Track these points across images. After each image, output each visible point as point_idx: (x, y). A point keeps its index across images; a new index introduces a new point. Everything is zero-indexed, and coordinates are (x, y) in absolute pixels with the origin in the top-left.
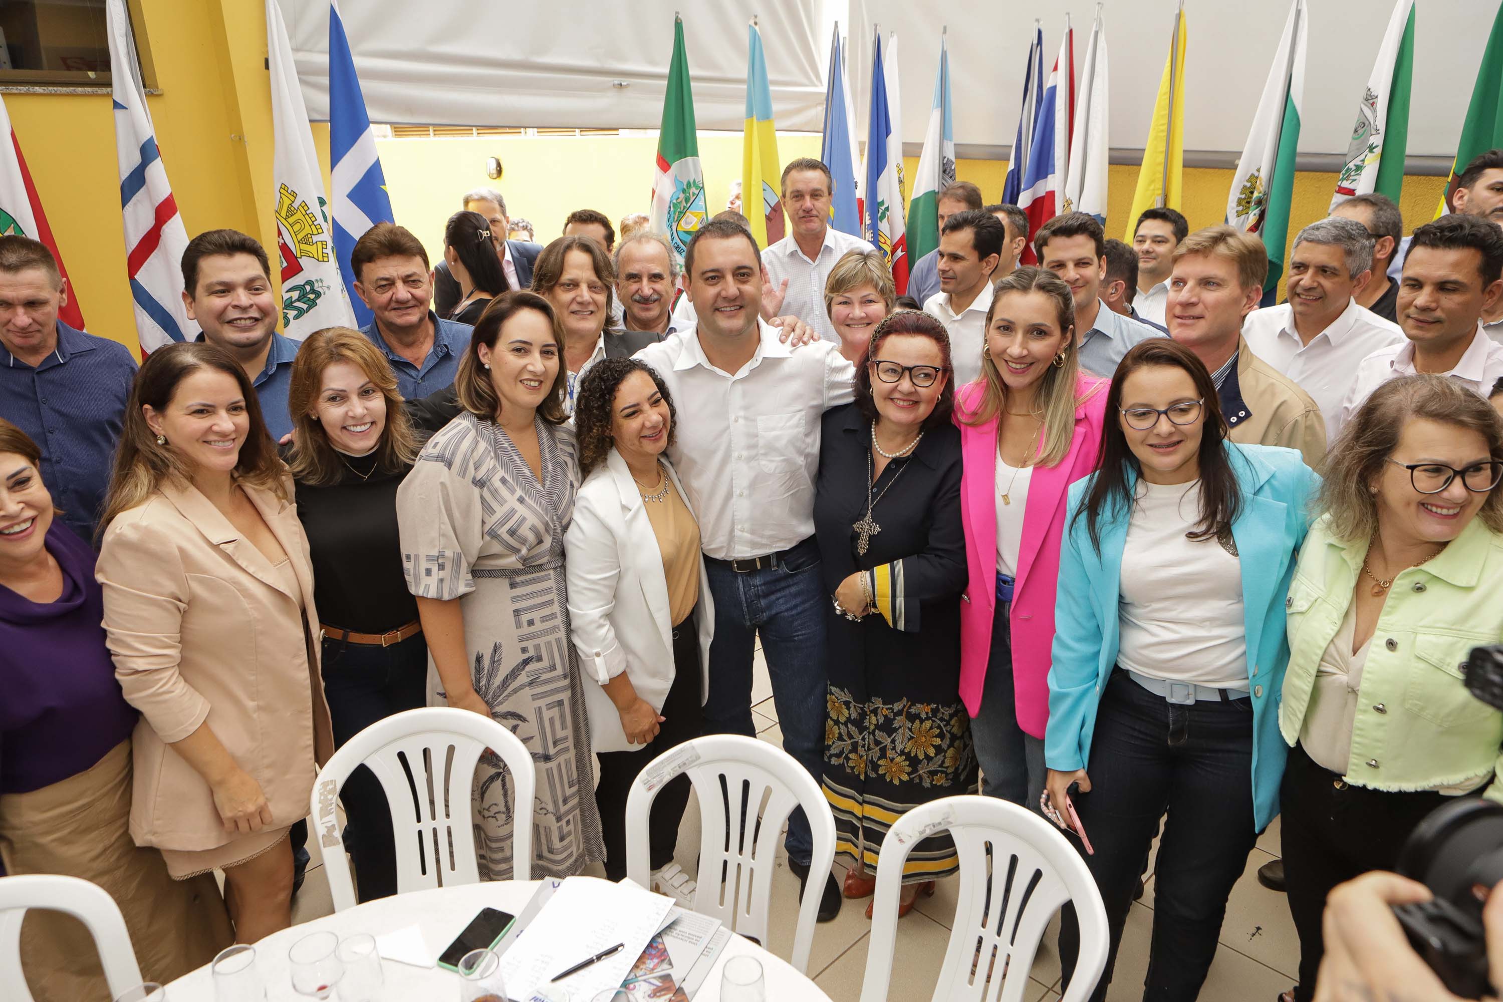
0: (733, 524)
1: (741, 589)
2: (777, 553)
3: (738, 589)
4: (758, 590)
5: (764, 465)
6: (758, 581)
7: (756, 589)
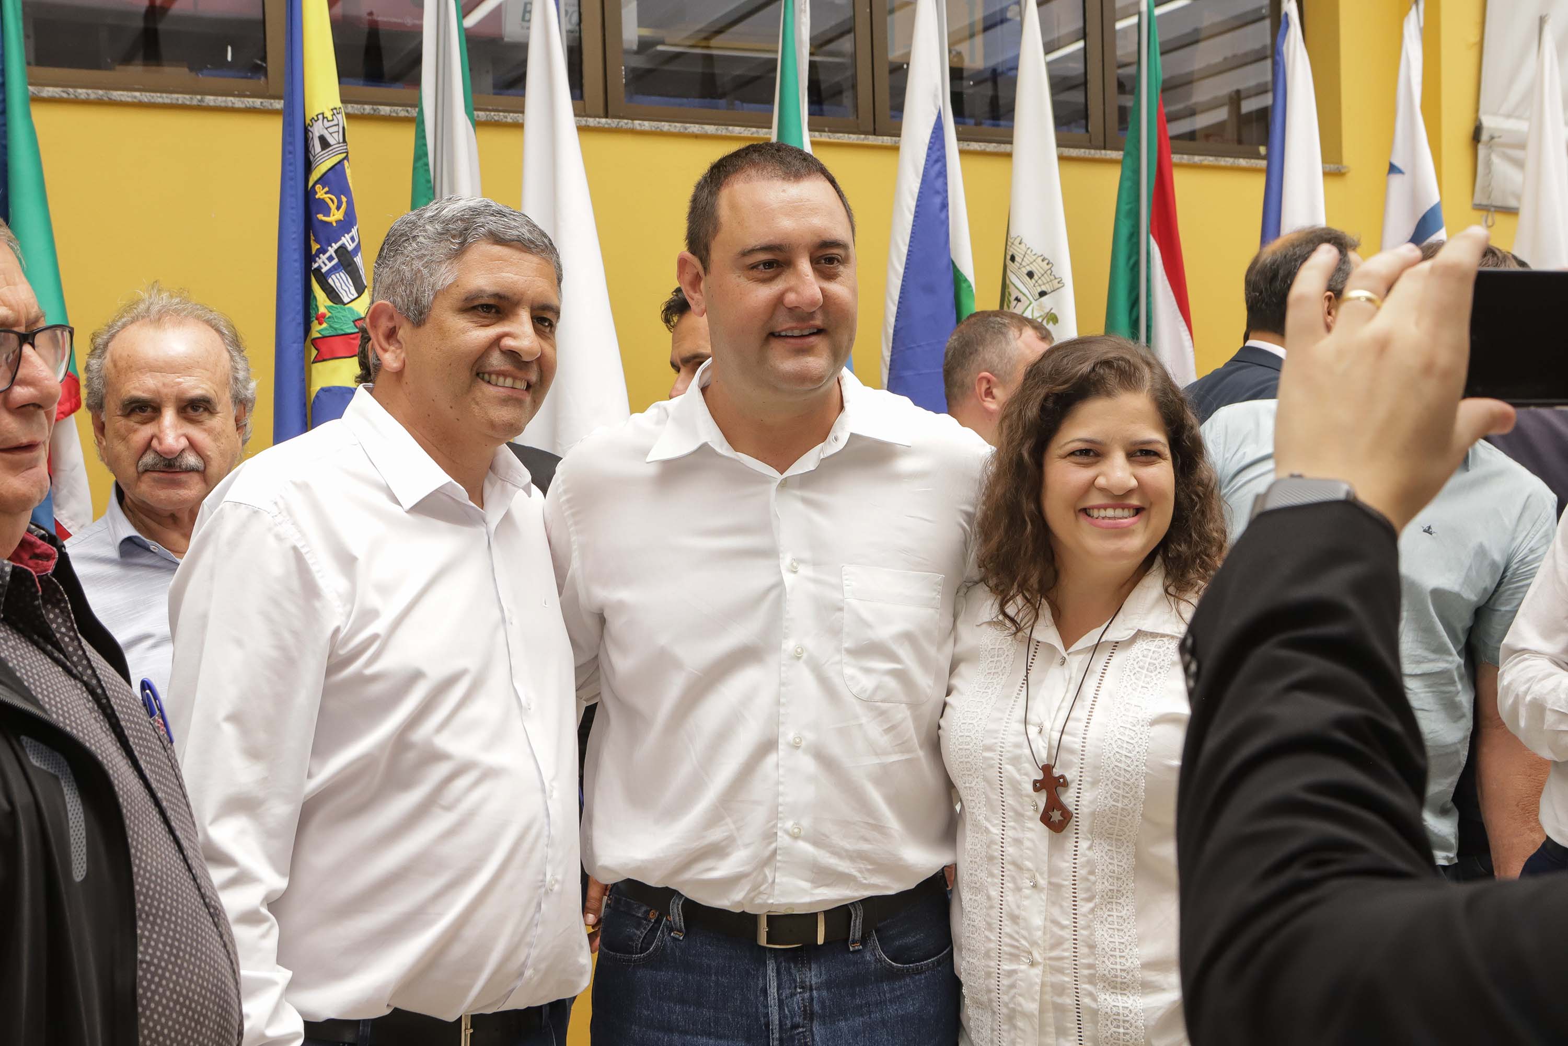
0: (775, 815)
1: (773, 991)
2: (867, 902)
3: (765, 992)
4: (811, 999)
5: (852, 678)
6: (813, 975)
7: (807, 995)
